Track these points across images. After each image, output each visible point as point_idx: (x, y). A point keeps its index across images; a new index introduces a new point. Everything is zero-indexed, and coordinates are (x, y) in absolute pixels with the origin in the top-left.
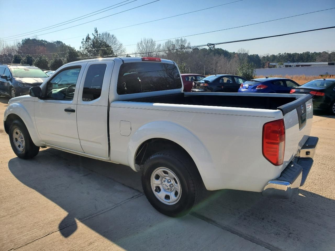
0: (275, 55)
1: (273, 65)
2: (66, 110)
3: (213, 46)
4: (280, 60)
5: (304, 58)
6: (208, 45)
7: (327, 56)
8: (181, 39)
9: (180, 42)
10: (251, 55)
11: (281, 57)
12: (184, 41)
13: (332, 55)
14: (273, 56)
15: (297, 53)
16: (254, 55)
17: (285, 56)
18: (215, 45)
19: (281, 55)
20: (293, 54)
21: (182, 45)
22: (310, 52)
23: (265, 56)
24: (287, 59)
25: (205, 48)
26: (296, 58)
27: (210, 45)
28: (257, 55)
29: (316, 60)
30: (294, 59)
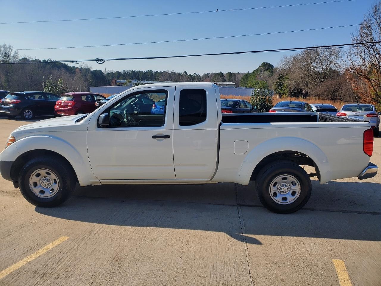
0: (120, 71)
1: (120, 83)
2: (154, 137)
3: (102, 61)
4: (125, 77)
5: (148, 76)
6: (96, 61)
7: (168, 76)
8: (4, 46)
9: (2, 49)
10: (94, 70)
11: (126, 74)
12: (9, 48)
13: (172, 75)
14: (118, 72)
15: (141, 71)
16: (97, 70)
17: (130, 73)
18: (105, 61)
19: (126, 72)
20: (137, 72)
21: (6, 53)
22: (153, 71)
23: (110, 72)
24: (132, 77)
25: (37, 60)
26: (141, 76)
27: (99, 61)
28: (101, 71)
29: (159, 79)
30: (139, 77)
